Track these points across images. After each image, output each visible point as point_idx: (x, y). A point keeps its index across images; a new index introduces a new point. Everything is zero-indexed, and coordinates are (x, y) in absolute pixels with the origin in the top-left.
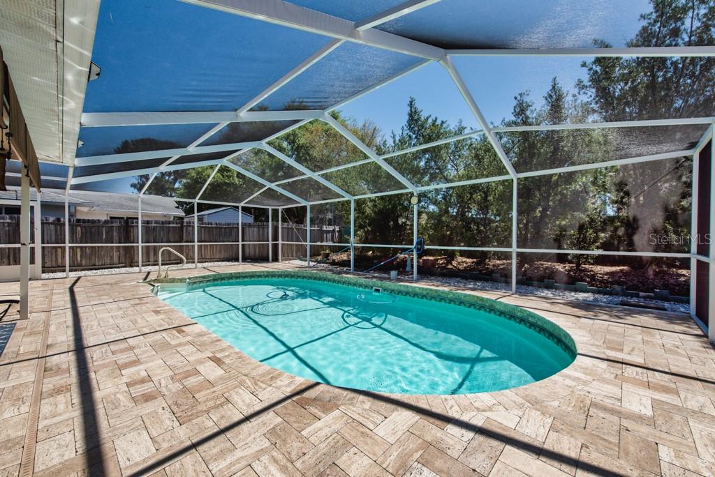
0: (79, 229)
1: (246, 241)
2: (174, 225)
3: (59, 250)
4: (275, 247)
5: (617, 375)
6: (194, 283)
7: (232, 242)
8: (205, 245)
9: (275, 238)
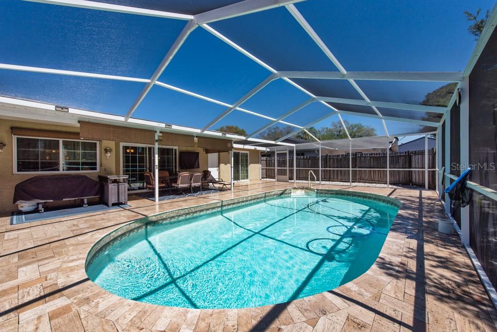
0: (310, 161)
1: (413, 168)
3: (273, 170)
4: (433, 175)
5: (46, 280)
6: (321, 193)
7: (399, 168)
8: (373, 170)
9: (433, 165)
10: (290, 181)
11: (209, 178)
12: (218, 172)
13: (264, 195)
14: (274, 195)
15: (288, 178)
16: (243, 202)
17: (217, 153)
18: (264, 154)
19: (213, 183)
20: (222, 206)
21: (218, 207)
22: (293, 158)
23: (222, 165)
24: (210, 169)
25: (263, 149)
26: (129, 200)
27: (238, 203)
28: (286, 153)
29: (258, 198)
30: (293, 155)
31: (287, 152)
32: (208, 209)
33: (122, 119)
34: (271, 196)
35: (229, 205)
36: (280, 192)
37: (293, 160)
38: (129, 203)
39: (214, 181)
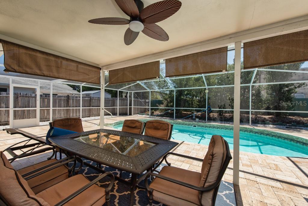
2: (87, 99)
3: (46, 111)
9: (130, 105)
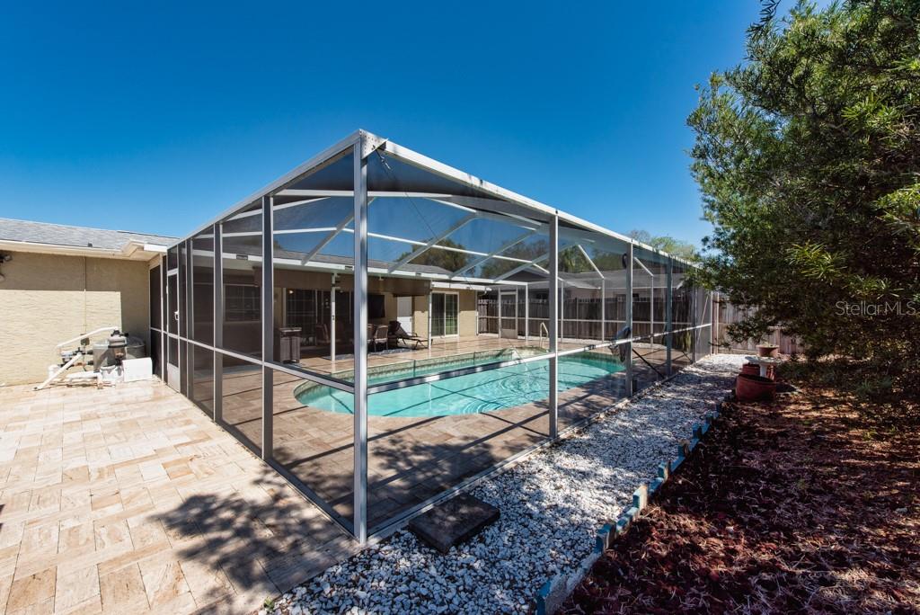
3: (496, 321)
10: (519, 337)
11: (399, 332)
12: (411, 323)
13: (472, 356)
14: (487, 356)
15: (517, 333)
16: (441, 363)
17: (410, 298)
18: (482, 295)
19: (403, 338)
20: (415, 367)
21: (408, 369)
22: (524, 301)
23: (417, 313)
24: (399, 319)
25: (482, 288)
26: (302, 358)
27: (435, 364)
28: (514, 296)
29: (463, 360)
30: (525, 298)
31: (516, 293)
32: (396, 371)
33: (298, 263)
34: (482, 357)
35: (423, 366)
36: (496, 353)
37: (524, 305)
38: (302, 361)
39: (405, 336)
